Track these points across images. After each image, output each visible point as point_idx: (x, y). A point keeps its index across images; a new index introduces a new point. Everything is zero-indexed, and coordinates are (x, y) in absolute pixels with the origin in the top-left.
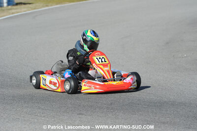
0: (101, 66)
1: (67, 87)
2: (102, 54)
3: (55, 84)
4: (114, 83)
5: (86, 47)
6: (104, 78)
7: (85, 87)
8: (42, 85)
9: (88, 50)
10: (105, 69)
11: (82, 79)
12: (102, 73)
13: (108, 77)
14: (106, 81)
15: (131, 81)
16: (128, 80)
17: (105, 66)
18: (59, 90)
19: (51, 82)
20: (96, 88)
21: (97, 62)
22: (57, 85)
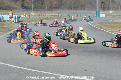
0: (54, 47)
1: (41, 54)
2: (54, 42)
3: (36, 53)
4: (59, 53)
5: (47, 40)
6: (55, 51)
7: (49, 54)
8: (31, 53)
9: (49, 41)
10: (56, 48)
11: (47, 51)
12: (55, 49)
13: (57, 51)
14: (56, 52)
15: (65, 53)
16: (64, 52)
17: (56, 46)
18: (38, 55)
19: (34, 52)
20: (52, 55)
21: (53, 45)
22: (37, 53)
